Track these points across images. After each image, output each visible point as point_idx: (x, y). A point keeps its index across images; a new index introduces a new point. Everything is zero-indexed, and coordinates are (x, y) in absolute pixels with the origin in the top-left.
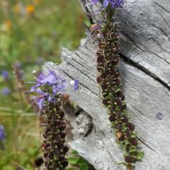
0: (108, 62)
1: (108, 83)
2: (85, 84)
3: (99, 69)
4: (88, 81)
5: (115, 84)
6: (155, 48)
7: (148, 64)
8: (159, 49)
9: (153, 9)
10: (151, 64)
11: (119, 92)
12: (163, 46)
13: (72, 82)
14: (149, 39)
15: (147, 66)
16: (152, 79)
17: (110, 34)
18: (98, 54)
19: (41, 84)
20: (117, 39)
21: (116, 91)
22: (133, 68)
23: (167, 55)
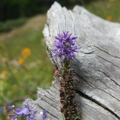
0: (67, 96)
1: (68, 113)
2: (55, 115)
3: (62, 102)
4: (57, 112)
5: (74, 113)
6: (102, 86)
7: (98, 98)
8: (105, 87)
9: (97, 60)
10: (101, 97)
11: (77, 119)
12: (107, 84)
13: (42, 113)
14: (97, 80)
15: (98, 99)
16: (103, 109)
17: (67, 77)
18: (60, 91)
19: (18, 115)
20: (73, 80)
21: (76, 119)
22: (88, 101)
23: (111, 91)
